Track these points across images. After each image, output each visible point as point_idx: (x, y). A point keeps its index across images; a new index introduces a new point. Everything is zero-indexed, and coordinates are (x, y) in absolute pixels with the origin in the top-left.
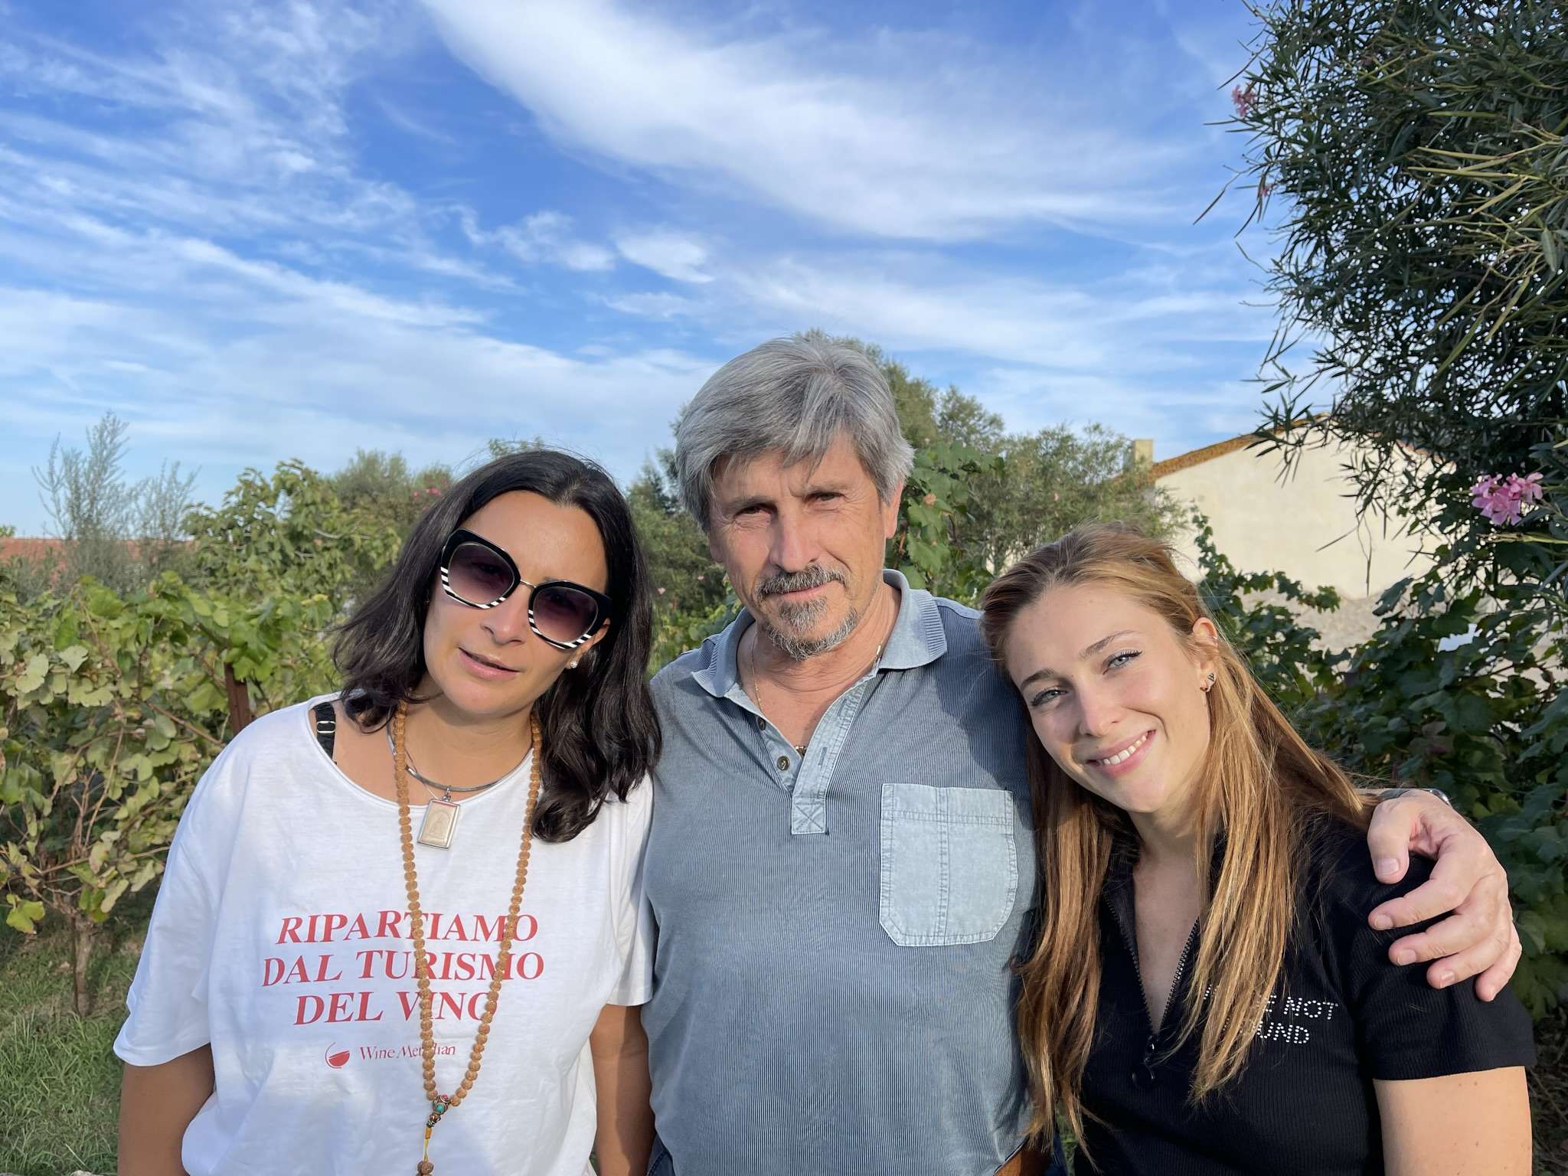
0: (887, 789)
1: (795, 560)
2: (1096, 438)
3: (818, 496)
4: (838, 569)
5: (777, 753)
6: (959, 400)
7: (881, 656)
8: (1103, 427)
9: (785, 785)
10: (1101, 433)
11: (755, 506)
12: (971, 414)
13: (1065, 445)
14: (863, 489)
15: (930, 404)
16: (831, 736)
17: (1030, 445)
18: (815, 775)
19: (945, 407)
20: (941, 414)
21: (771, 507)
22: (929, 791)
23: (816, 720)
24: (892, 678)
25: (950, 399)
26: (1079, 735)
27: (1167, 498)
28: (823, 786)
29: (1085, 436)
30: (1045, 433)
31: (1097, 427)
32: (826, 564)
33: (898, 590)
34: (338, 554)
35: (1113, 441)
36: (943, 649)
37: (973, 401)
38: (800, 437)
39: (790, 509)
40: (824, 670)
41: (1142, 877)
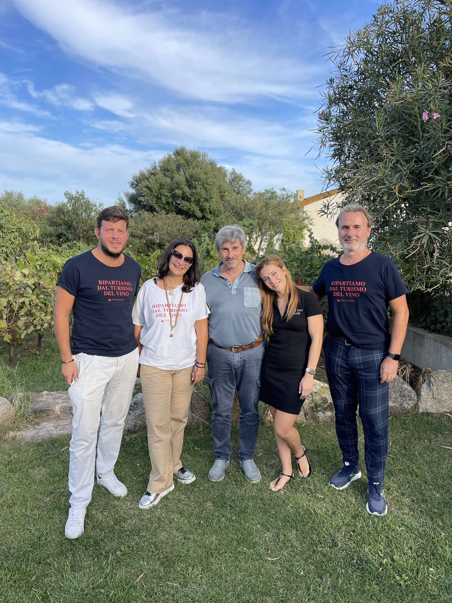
0: (244, 288)
1: (231, 257)
2: (284, 193)
3: (235, 248)
4: (236, 258)
5: (229, 284)
6: (235, 174)
7: (243, 270)
8: (286, 189)
9: (230, 288)
10: (285, 191)
11: (226, 249)
12: (240, 180)
13: (273, 195)
14: (241, 247)
15: (225, 175)
16: (237, 281)
17: (261, 195)
18: (235, 287)
19: (231, 177)
20: (229, 179)
21: (228, 249)
22: (250, 288)
23: (234, 280)
24: (244, 274)
25: (232, 174)
26: (271, 283)
27: (306, 214)
28: (236, 288)
29: (280, 192)
30: (266, 191)
31: (284, 189)
32: (235, 257)
33: (244, 262)
34: (17, 234)
35: (289, 194)
36: (251, 270)
37: (241, 175)
38: (233, 240)
39: (231, 250)
40: (234, 273)
41: (278, 300)
